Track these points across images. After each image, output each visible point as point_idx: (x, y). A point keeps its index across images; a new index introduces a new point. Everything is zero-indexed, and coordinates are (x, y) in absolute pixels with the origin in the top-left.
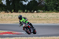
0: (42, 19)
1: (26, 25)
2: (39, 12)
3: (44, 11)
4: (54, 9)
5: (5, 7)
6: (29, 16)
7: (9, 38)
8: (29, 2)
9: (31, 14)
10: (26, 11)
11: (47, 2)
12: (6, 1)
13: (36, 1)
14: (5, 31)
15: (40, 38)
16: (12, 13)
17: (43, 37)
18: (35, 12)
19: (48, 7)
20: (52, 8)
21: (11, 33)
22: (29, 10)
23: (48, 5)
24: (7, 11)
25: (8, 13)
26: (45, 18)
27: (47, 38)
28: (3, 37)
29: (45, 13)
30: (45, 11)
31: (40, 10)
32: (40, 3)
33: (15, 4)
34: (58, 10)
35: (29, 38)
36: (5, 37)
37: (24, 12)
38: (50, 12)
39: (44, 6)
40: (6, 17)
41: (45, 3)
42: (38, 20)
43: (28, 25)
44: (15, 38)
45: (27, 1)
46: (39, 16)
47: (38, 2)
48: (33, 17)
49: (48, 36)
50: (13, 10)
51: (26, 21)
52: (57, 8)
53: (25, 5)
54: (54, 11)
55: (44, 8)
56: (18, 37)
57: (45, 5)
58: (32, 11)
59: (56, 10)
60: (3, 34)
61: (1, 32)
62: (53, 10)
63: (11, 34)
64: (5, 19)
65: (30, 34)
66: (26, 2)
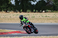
0: (50, 19)
1: (26, 25)
2: (48, 12)
3: (53, 11)
5: (14, 7)
6: (37, 16)
7: (17, 37)
8: (37, 2)
9: (39, 14)
10: (34, 10)
11: (55, 2)
12: (15, 1)
13: (45, 1)
14: (13, 30)
15: (48, 37)
16: (21, 12)
17: (51, 37)
18: (44, 11)
19: (56, 6)
21: (20, 32)
22: (37, 10)
23: (56, 5)
24: (16, 11)
25: (17, 12)
26: (53, 18)
27: (55, 37)
28: (12, 36)
29: (54, 12)
30: (54, 11)
31: (48, 10)
32: (48, 3)
33: (24, 4)
35: (37, 37)
36: (14, 36)
37: (32, 12)
39: (52, 6)
40: (14, 17)
41: (53, 3)
42: (46, 20)
43: (28, 25)
44: (24, 37)
45: (36, 1)
46: (47, 16)
47: (46, 2)
48: (41, 16)
49: (56, 35)
50: (22, 10)
51: (26, 21)
53: (34, 5)
55: (52, 8)
56: (27, 36)
57: (53, 4)
58: (41, 11)
60: (11, 33)
61: (10, 31)
63: (20, 34)
64: (13, 19)
66: (34, 2)
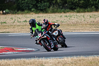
3: (16, 11)
4: (33, 7)
19: (22, 4)
20: (29, 6)
29: (18, 14)
30: (18, 11)
34: (38, 10)
38: (26, 13)
39: (14, 3)
43: (47, 36)
51: (42, 29)
52: (37, 6)
54: (33, 11)
55: (15, 6)
59: (35, 8)
62: (31, 9)
65: (50, 51)
